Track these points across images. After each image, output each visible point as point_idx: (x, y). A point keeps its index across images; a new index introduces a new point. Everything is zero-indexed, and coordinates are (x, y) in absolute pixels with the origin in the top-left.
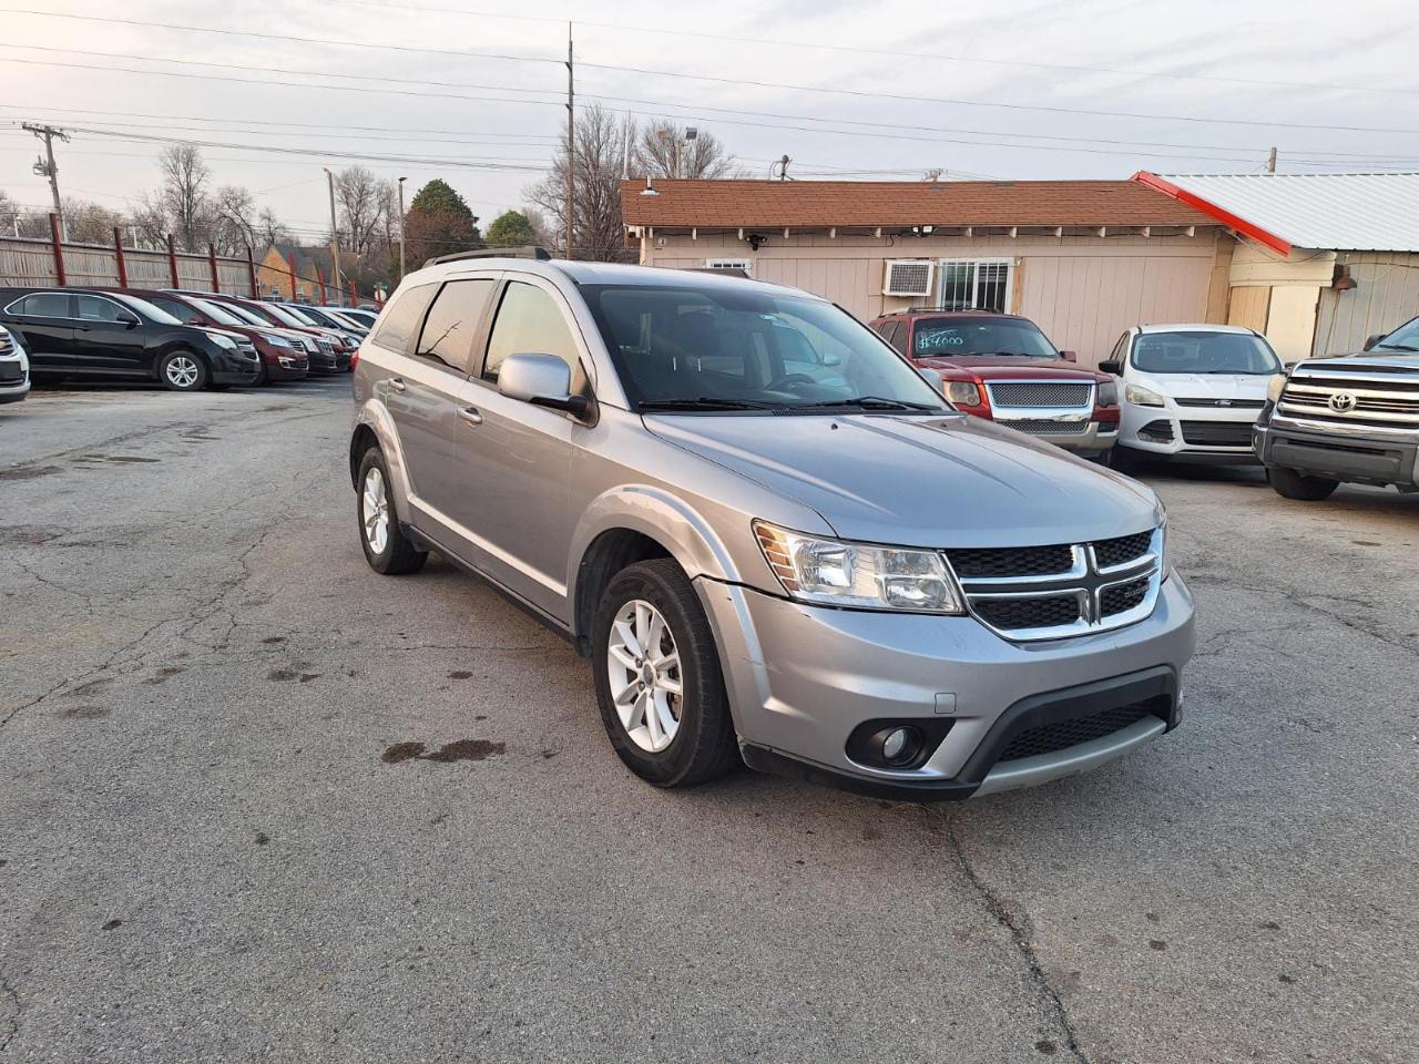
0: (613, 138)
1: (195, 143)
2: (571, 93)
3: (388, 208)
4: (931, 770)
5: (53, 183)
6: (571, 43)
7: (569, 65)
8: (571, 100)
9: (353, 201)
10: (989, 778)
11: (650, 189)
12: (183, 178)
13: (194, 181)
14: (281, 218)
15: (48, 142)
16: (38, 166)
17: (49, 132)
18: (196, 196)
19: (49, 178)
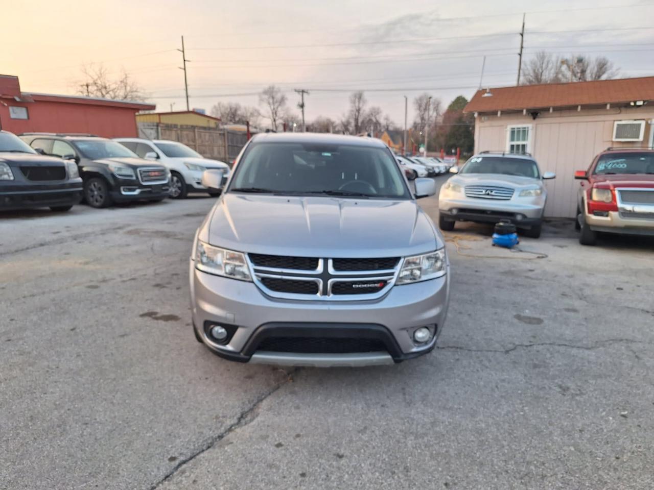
0: (550, 66)
1: (364, 91)
2: (522, 47)
3: (437, 110)
4: (229, 347)
5: (303, 111)
6: (524, 24)
7: (522, 35)
8: (521, 51)
9: (422, 109)
10: (255, 356)
11: (488, 93)
12: (357, 104)
13: (361, 106)
14: (392, 118)
15: (303, 96)
16: (299, 105)
17: (303, 91)
18: (361, 112)
19: (301, 110)
